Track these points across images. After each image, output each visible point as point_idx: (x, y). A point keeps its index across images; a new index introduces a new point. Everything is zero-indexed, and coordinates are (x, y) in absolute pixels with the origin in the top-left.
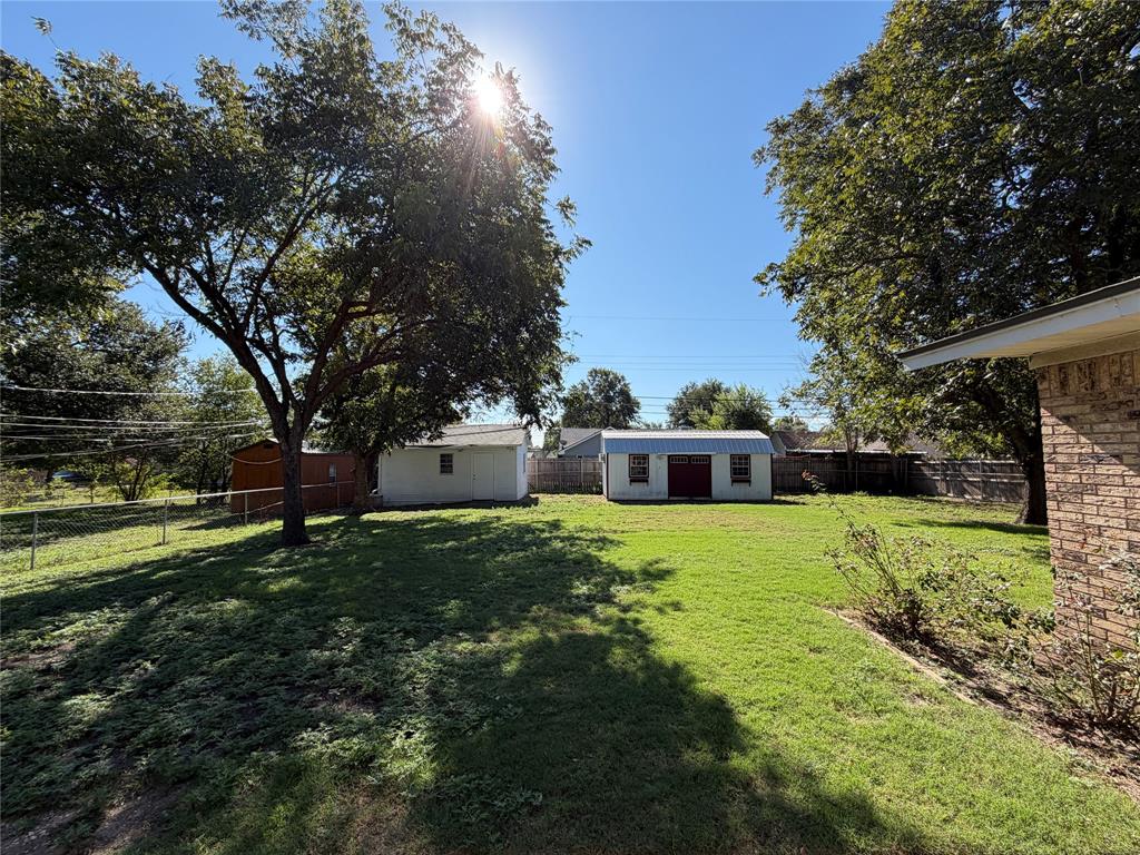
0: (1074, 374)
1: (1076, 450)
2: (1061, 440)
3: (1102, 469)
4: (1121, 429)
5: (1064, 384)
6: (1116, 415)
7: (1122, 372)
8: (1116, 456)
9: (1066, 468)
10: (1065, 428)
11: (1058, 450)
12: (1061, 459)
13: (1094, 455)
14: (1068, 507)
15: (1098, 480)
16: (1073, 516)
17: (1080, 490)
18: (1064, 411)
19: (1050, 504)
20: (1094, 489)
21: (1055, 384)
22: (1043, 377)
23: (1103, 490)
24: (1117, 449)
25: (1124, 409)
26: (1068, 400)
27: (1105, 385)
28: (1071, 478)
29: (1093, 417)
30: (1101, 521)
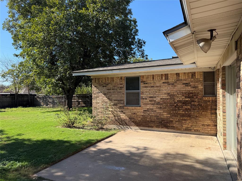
0: (97, 80)
1: (97, 91)
2: (95, 90)
3: (99, 94)
4: (102, 88)
5: (95, 81)
6: (101, 86)
7: (102, 80)
8: (101, 92)
9: (95, 94)
10: (95, 88)
11: (94, 91)
12: (94, 93)
13: (99, 92)
14: (95, 100)
15: (99, 96)
16: (96, 101)
17: (97, 97)
18: (95, 85)
19: (93, 100)
20: (98, 97)
21: (94, 81)
22: (93, 80)
23: (99, 97)
24: (101, 91)
25: (102, 86)
26: (96, 84)
27: (100, 82)
28: (96, 96)
29: (99, 86)
30: (99, 102)
